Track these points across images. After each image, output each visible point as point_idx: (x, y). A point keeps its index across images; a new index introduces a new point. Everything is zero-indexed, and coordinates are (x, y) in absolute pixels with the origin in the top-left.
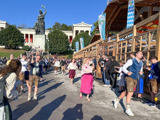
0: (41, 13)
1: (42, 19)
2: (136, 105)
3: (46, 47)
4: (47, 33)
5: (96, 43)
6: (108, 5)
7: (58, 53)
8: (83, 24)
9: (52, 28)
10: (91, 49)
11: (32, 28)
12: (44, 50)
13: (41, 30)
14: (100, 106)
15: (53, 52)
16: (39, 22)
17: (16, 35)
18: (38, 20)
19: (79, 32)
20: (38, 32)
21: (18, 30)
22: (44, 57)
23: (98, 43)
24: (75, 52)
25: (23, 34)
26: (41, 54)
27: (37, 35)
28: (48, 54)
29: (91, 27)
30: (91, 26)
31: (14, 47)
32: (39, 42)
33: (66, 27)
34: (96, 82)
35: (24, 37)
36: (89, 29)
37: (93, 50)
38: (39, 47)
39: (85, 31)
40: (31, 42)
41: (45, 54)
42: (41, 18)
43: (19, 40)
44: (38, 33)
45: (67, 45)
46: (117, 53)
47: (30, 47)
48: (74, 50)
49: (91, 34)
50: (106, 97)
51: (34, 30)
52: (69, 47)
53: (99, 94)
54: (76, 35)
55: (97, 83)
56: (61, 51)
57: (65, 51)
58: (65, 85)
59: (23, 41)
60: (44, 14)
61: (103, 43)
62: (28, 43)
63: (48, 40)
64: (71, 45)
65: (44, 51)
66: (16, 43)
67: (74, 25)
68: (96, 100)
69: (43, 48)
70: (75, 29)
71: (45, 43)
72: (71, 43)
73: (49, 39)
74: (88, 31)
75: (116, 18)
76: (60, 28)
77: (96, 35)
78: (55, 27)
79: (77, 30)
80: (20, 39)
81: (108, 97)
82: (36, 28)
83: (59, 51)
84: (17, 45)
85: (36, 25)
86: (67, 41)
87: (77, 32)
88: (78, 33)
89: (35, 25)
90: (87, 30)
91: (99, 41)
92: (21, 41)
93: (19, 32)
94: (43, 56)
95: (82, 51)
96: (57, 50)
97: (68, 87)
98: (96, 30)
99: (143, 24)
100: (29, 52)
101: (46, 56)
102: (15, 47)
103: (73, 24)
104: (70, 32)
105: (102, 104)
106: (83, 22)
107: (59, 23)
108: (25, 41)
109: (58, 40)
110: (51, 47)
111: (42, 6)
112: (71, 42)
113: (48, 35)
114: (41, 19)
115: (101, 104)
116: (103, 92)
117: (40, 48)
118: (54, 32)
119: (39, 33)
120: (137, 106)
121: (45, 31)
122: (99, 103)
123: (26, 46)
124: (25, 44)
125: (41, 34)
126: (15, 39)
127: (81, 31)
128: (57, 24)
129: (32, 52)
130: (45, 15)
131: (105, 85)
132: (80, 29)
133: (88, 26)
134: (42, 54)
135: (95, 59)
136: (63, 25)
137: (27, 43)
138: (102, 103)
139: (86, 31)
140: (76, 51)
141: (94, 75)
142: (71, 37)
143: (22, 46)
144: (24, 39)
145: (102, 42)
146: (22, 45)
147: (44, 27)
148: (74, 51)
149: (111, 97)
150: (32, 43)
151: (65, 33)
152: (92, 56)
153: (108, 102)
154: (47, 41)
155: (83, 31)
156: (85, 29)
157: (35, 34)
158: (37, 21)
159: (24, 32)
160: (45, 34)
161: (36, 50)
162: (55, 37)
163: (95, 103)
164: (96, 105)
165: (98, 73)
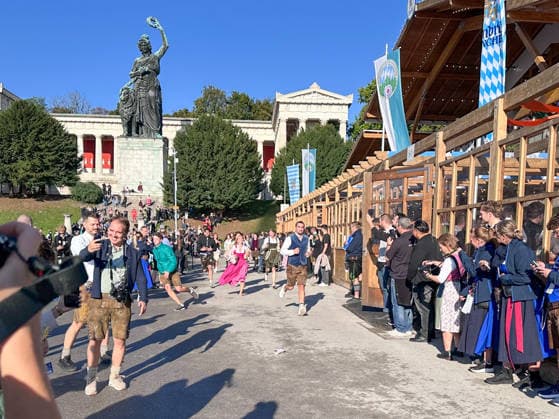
0: (147, 50)
1: (149, 75)
2: (501, 404)
3: (168, 187)
4: (171, 130)
5: (361, 171)
6: (410, 17)
7: (216, 210)
8: (315, 92)
9: (190, 110)
10: (346, 194)
11: (109, 110)
12: (161, 200)
13: (149, 120)
14: (363, 407)
15: (197, 206)
16: (139, 85)
17: (46, 140)
18: (133, 80)
19: (303, 125)
20: (133, 128)
21: (54, 121)
22: (162, 226)
23: (370, 170)
24: (284, 207)
25: (75, 137)
26: (149, 214)
27: (130, 139)
28: (176, 216)
29: (349, 105)
30: (349, 99)
31: (37, 189)
32: (139, 168)
33: (251, 107)
34: (361, 320)
35: (75, 150)
36: (342, 115)
37: (350, 195)
38: (140, 188)
39: (324, 123)
40: (105, 166)
41: (164, 215)
42: (147, 69)
43: (57, 161)
44: (133, 133)
45: (251, 176)
46: (439, 206)
47: (102, 187)
48: (280, 198)
49: (350, 132)
50: (393, 375)
51: (120, 121)
52: (259, 187)
53: (365, 366)
54: (288, 139)
55: (365, 324)
56: (228, 203)
57: (247, 200)
58: (239, 335)
59: (73, 165)
60: (157, 53)
61: (387, 168)
62: (94, 171)
63: (176, 160)
64: (268, 178)
65: (160, 204)
66: (46, 173)
67: (280, 98)
68: (351, 387)
69: (155, 191)
70: (285, 113)
71: (165, 172)
72: (270, 171)
73: (180, 154)
74: (335, 123)
75: (443, 70)
76: (225, 108)
77: (366, 136)
78: (202, 105)
79: (293, 116)
80: (61, 155)
81: (399, 375)
82: (127, 112)
83: (220, 202)
84: (49, 180)
85: (126, 100)
86: (255, 164)
87: (292, 124)
88: (299, 131)
89: (122, 97)
90: (334, 117)
91: (373, 161)
92: (68, 166)
93: (58, 128)
94: (156, 222)
95: (311, 201)
96: (212, 200)
97: (250, 344)
98: (367, 118)
99: (529, 95)
100: (100, 207)
101: (167, 223)
102: (43, 187)
103: (277, 94)
104: (265, 126)
105: (371, 402)
106: (315, 87)
107: (218, 91)
108: (82, 163)
109: (216, 158)
110: (188, 189)
111: (148, 19)
112: (268, 166)
113: (175, 140)
114: (145, 73)
115: (366, 400)
116: (382, 358)
117: (146, 192)
118: (198, 127)
119: (138, 133)
120: (503, 407)
121: (164, 122)
122: (361, 398)
123: (84, 185)
124: (80, 176)
125: (149, 137)
126: (42, 156)
127: (309, 122)
128: (212, 95)
129: (112, 209)
130: (161, 56)
131: (394, 333)
132: (303, 114)
133: (336, 102)
134: (154, 214)
135: (359, 231)
136: (236, 97)
137: (89, 170)
138: (372, 397)
139: (330, 122)
140: (288, 202)
141: (357, 296)
142: (269, 147)
143: (69, 185)
144: (79, 155)
145: (382, 164)
146: (70, 178)
147: (161, 105)
148: (282, 202)
149: (409, 375)
150: (112, 172)
151: (244, 131)
152: (348, 221)
153: (395, 392)
154: (172, 161)
155: (318, 121)
156: (324, 115)
157: (122, 136)
158: (130, 84)
159: (77, 127)
160: (164, 135)
161: (126, 198)
162: (205, 145)
163: (347, 398)
164: (349, 406)
165: (370, 285)
